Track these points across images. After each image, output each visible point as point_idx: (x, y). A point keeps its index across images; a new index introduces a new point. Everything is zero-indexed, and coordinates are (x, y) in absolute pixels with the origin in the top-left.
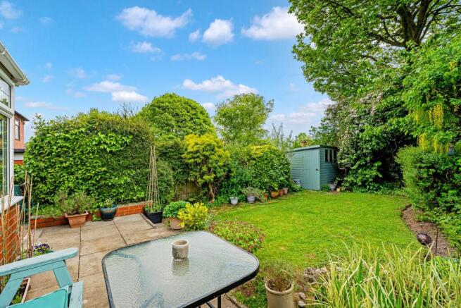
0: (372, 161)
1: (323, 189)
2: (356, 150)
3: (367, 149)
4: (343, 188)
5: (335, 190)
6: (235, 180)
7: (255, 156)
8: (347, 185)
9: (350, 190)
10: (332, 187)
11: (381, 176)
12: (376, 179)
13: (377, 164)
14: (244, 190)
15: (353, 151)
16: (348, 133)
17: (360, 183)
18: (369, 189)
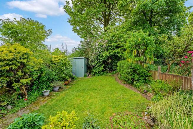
0: (102, 64)
1: (85, 76)
2: (98, 60)
3: (101, 60)
4: (92, 75)
5: (89, 76)
6: (45, 79)
7: (54, 62)
8: (93, 73)
9: (94, 75)
10: (87, 74)
11: (104, 69)
12: (103, 71)
13: (104, 65)
14: (51, 85)
15: (97, 60)
16: (95, 53)
17: (98, 72)
18: (100, 74)
